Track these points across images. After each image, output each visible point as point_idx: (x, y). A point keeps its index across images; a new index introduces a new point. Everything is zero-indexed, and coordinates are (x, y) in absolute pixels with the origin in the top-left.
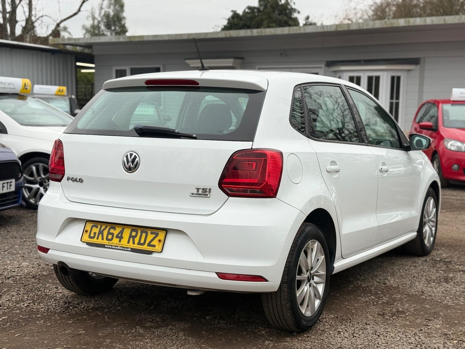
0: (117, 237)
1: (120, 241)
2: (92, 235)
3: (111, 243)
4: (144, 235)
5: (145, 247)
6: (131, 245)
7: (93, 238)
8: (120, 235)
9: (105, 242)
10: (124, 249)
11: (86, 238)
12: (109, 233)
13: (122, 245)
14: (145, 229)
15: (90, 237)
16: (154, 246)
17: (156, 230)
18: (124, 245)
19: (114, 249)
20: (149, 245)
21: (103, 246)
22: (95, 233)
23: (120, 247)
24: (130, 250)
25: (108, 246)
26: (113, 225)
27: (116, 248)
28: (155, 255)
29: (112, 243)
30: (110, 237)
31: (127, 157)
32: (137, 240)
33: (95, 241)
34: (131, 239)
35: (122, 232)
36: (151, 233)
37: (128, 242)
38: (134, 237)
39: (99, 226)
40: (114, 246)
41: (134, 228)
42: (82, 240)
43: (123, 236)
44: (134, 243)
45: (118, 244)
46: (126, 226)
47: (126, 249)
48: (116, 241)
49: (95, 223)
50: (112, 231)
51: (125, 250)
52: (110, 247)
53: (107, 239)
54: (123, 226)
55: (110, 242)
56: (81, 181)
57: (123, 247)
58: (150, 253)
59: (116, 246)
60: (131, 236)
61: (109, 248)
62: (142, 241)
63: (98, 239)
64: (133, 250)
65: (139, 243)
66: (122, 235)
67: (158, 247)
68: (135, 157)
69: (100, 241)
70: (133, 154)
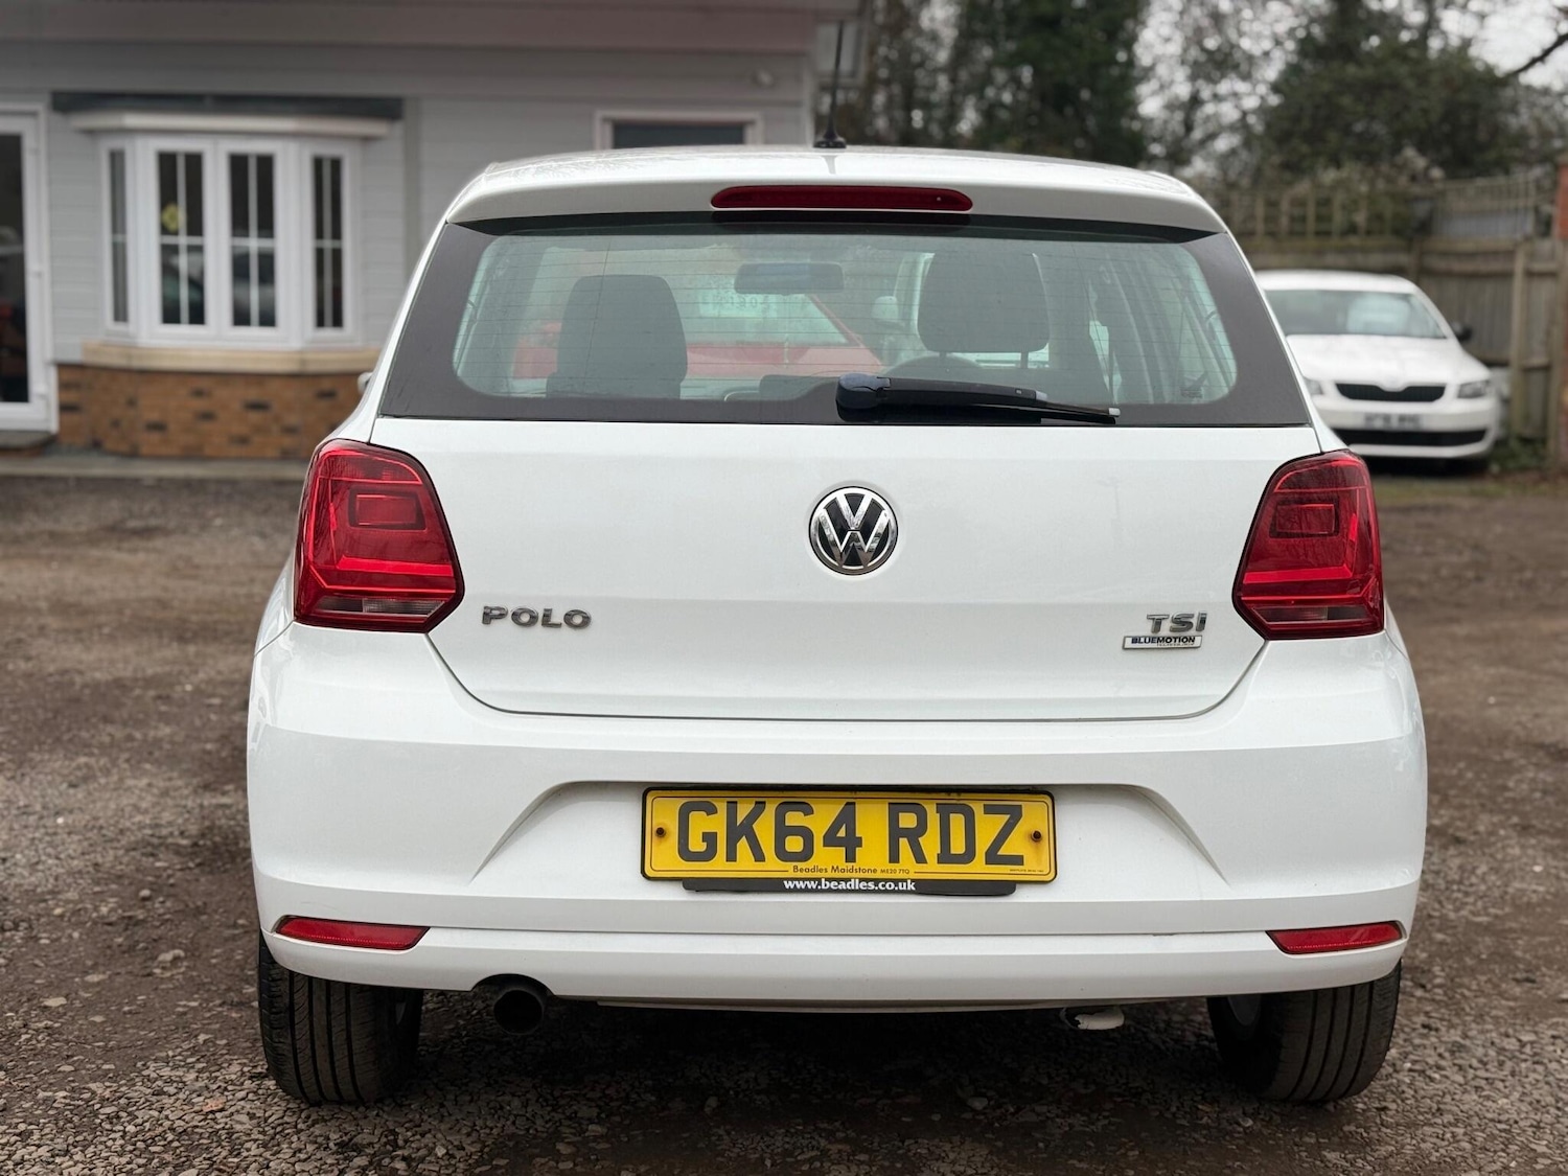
0: (830, 840)
1: (850, 857)
2: (697, 845)
3: (807, 870)
4: (957, 822)
5: (978, 869)
6: (908, 867)
7: (709, 855)
8: (842, 833)
9: (773, 867)
10: (878, 886)
11: (666, 857)
12: (782, 832)
13: (864, 871)
14: (954, 796)
15: (685, 853)
16: (1018, 860)
17: (1006, 797)
18: (875, 871)
19: (830, 891)
20: (993, 857)
21: (774, 886)
22: (710, 838)
23: (861, 880)
24: (911, 887)
25: (800, 885)
26: (796, 795)
27: (843, 885)
28: (1023, 896)
29: (813, 870)
30: (794, 844)
31: (833, 508)
32: (930, 843)
33: (718, 867)
34: (904, 843)
35: (847, 818)
36: (989, 810)
37: (894, 857)
38: (914, 835)
39: (722, 807)
40: (829, 880)
41: (903, 797)
42: (648, 871)
43: (857, 835)
44: (920, 858)
45: (843, 871)
46: (859, 794)
47: (890, 886)
48: (827, 859)
49: (697, 795)
50: (794, 819)
51: (886, 892)
52: (812, 885)
53: (782, 854)
54: (848, 794)
55: (801, 865)
56: (578, 620)
57: (876, 881)
58: (1004, 889)
59: (839, 880)
60: (895, 833)
61: (806, 891)
62: (958, 846)
63: (731, 856)
64: (926, 888)
65: (945, 857)
66: (851, 830)
67: (1034, 864)
68: (875, 510)
69: (745, 865)
70: (862, 497)
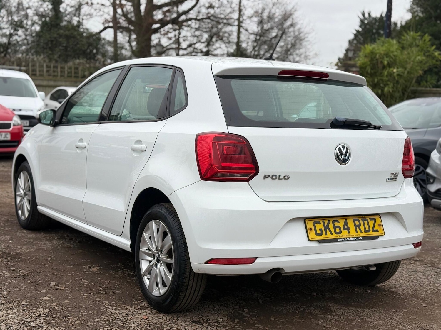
0: (344, 229)
1: (349, 233)
2: (319, 232)
3: (341, 236)
4: (366, 222)
5: (371, 234)
6: (360, 234)
7: (321, 234)
8: (346, 227)
9: (335, 236)
10: (356, 239)
11: (313, 235)
12: (335, 227)
13: (352, 235)
14: (364, 217)
15: (317, 234)
16: (377, 231)
17: (374, 216)
18: (354, 235)
19: (347, 241)
20: (374, 231)
21: (336, 240)
22: (321, 230)
23: (352, 238)
24: (361, 238)
25: (341, 240)
26: (335, 218)
27: (349, 239)
28: (380, 239)
29: (343, 236)
30: (338, 230)
32: (362, 228)
33: (324, 237)
34: (357, 228)
35: (346, 223)
36: (371, 219)
37: (357, 232)
38: (359, 226)
39: (321, 222)
40: (346, 238)
41: (355, 217)
42: (310, 239)
44: (361, 232)
45: (348, 236)
46: (347, 217)
47: (357, 239)
48: (345, 233)
49: (317, 219)
50: (336, 224)
51: (357, 240)
52: (343, 240)
53: (336, 233)
54: (344, 217)
55: (340, 235)
56: (287, 178)
57: (355, 238)
58: (376, 237)
59: (348, 238)
60: (356, 226)
61: (342, 241)
62: (367, 229)
63: (326, 234)
64: (364, 238)
65: (366, 231)
66: (348, 226)
67: (380, 231)
68: (347, 150)
69: (329, 236)
70: (345, 146)
